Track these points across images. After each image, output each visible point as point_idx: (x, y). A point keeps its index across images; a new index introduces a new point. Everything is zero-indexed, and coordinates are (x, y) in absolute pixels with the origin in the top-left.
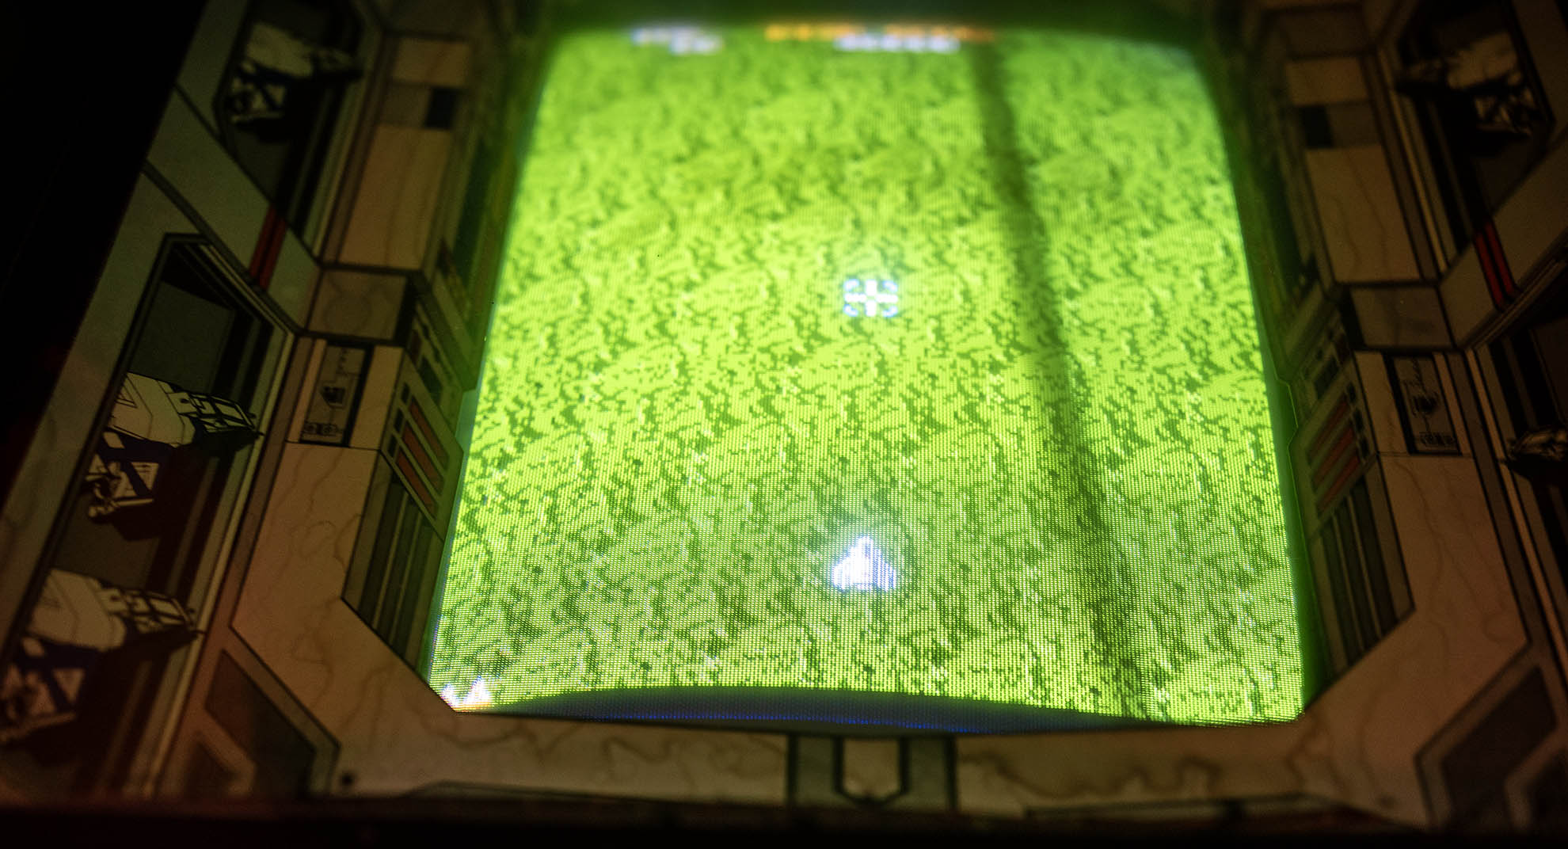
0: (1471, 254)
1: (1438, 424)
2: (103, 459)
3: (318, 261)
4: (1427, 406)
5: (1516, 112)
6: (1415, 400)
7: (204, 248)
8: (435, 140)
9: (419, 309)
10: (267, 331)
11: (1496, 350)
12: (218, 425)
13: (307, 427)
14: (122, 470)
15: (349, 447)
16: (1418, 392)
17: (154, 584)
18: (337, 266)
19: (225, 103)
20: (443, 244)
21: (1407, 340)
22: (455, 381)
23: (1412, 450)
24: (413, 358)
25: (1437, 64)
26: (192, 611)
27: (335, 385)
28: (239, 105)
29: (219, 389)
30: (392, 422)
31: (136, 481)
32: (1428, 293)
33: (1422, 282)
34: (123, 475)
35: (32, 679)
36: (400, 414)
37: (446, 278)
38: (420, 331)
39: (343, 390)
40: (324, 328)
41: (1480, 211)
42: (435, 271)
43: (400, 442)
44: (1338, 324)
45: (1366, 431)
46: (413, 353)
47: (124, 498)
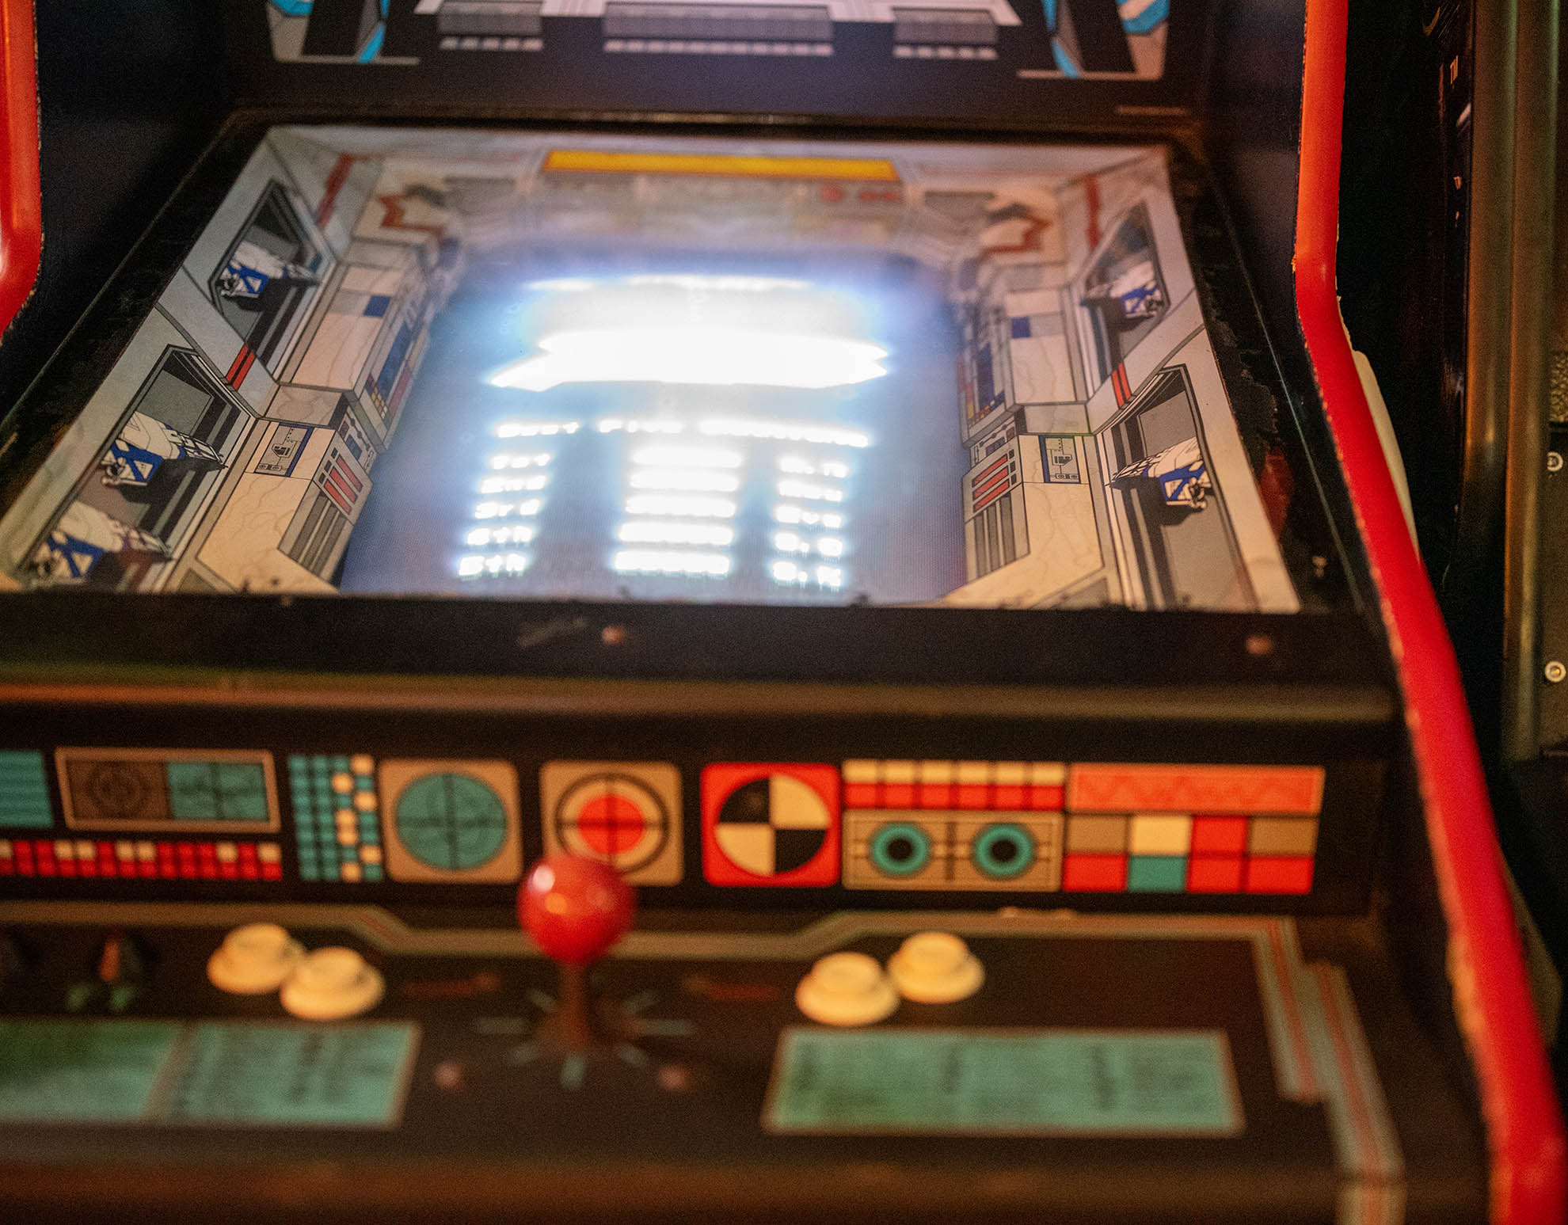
0: (1109, 381)
1: (1068, 468)
2: (114, 453)
3: (277, 381)
4: (1063, 460)
5: (1150, 303)
6: (1056, 458)
7: (194, 357)
8: (373, 322)
9: (349, 409)
10: (235, 413)
11: (1116, 430)
12: (196, 454)
13: (260, 465)
14: (127, 463)
15: (290, 478)
16: (1059, 454)
18: (290, 384)
19: (216, 283)
20: (370, 376)
21: (1058, 429)
22: (372, 448)
23: (1047, 479)
24: (342, 436)
25: (1106, 286)
27: (283, 447)
28: (226, 285)
30: (322, 466)
32: (1080, 407)
34: (127, 466)
35: (57, 555)
36: (329, 463)
37: (371, 396)
38: (349, 422)
39: (289, 449)
40: (277, 417)
41: (1117, 360)
42: (363, 392)
43: (327, 476)
44: (1011, 423)
45: (1017, 472)
46: (342, 432)
47: (126, 479)
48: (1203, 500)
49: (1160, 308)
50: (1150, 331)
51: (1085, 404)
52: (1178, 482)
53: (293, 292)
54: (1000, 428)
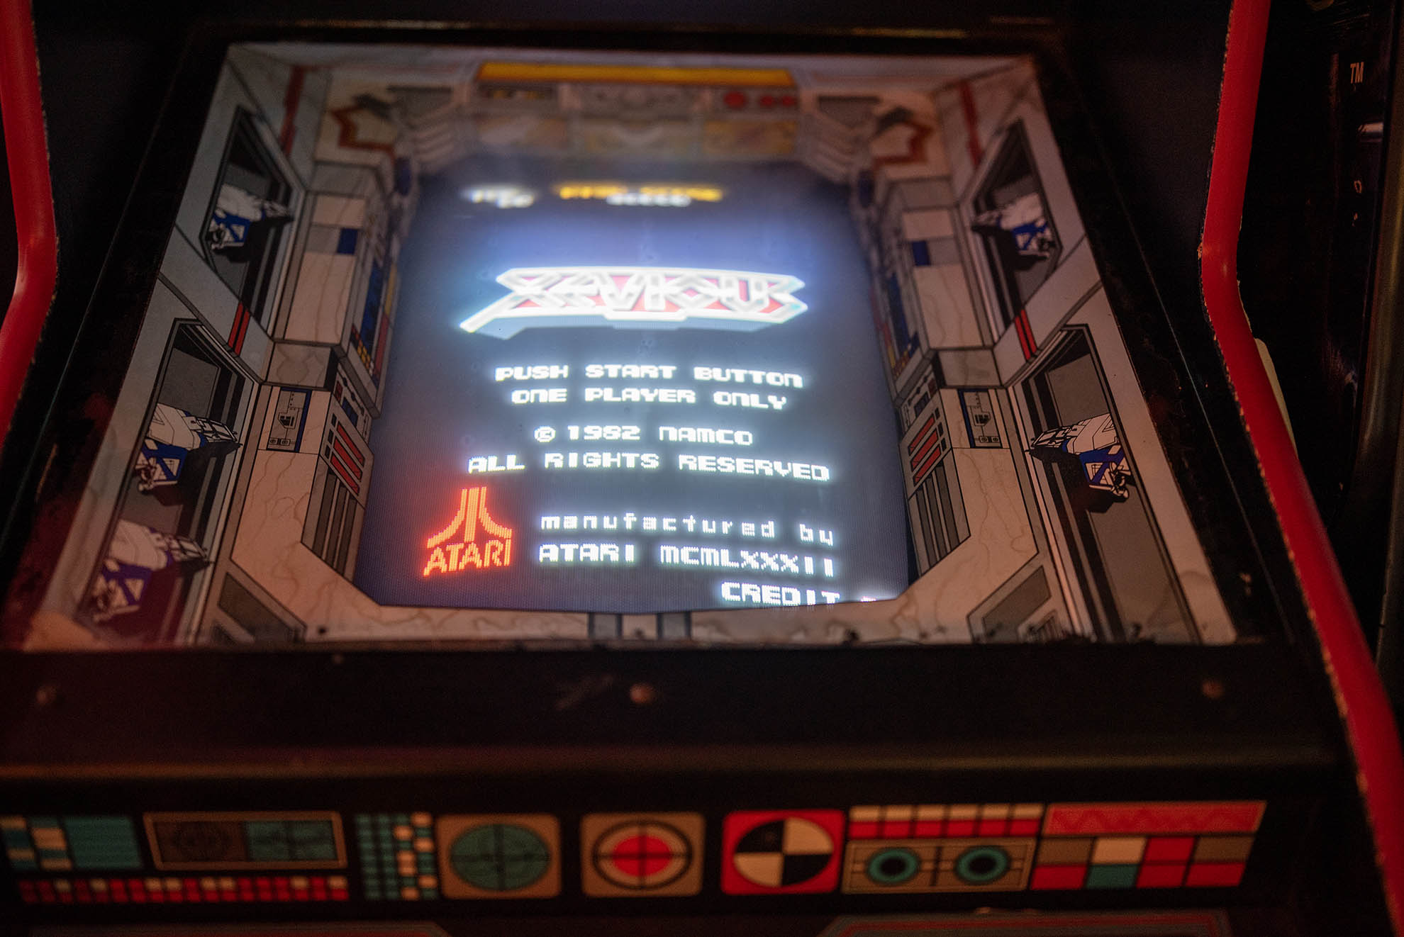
0: (1012, 328)
1: (989, 430)
2: (145, 455)
3: (271, 338)
4: (983, 420)
5: (1042, 242)
6: (976, 416)
7: (198, 327)
8: (345, 261)
9: (340, 367)
10: (241, 381)
11: (1025, 385)
12: (214, 437)
13: (271, 441)
14: (157, 463)
15: (298, 452)
16: (977, 412)
17: (182, 531)
18: (284, 341)
19: (207, 237)
20: (353, 326)
21: (973, 381)
22: (366, 412)
23: (973, 446)
24: (338, 399)
25: (996, 214)
26: (206, 550)
27: (288, 415)
28: (215, 238)
29: (214, 416)
30: (326, 437)
31: (166, 470)
32: (988, 353)
33: (984, 347)
34: (158, 466)
35: (112, 584)
36: (331, 433)
37: (356, 349)
38: (341, 382)
39: (293, 418)
40: (276, 380)
41: (1019, 306)
42: (349, 345)
43: (332, 450)
44: (930, 373)
45: (945, 435)
46: (338, 395)
47: (159, 480)
48: (1123, 488)
49: (1053, 250)
50: (1047, 278)
51: (992, 348)
52: (1099, 465)
53: (272, 232)
54: (921, 380)
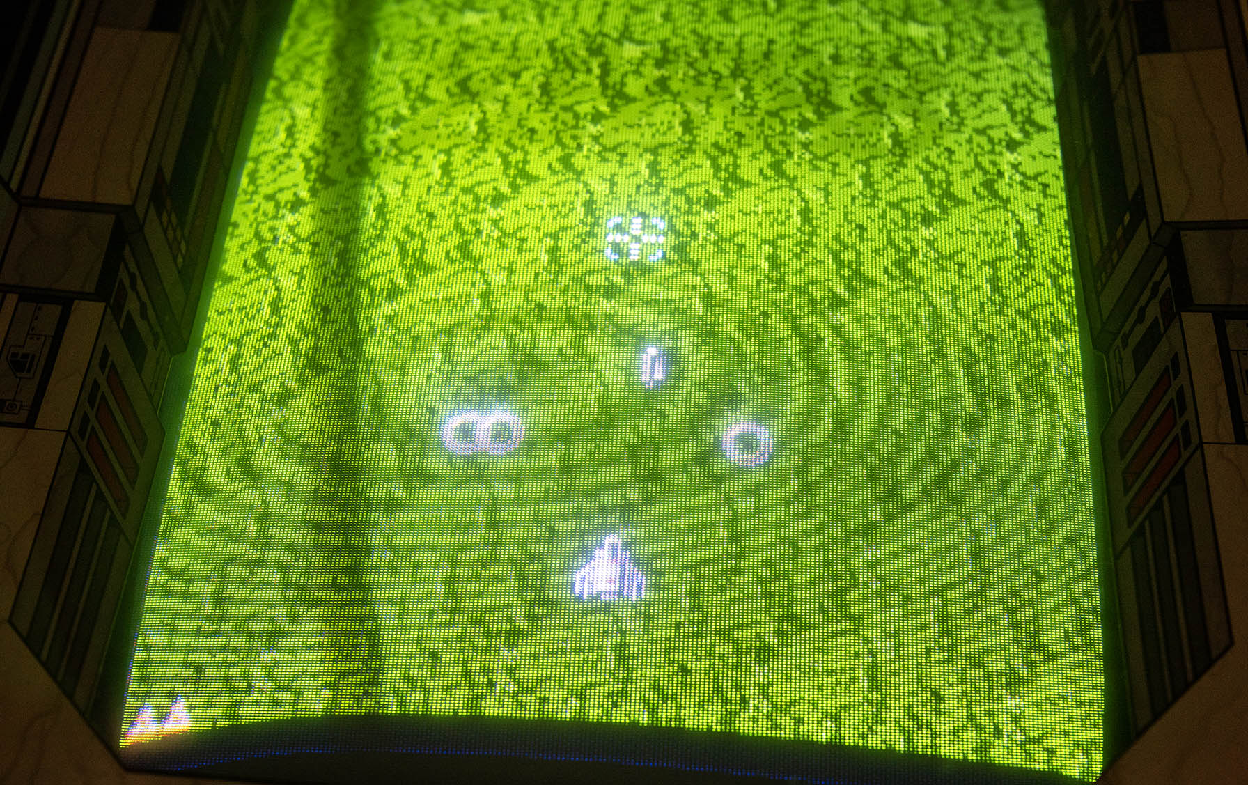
3: (16, 196)
8: (163, 40)
9: (127, 253)
15: (33, 428)
18: (37, 202)
20: (160, 170)
21: (1242, 295)
22: (162, 342)
23: (1240, 438)
24: (117, 318)
27: (26, 350)
30: (85, 395)
36: (96, 385)
37: (160, 216)
38: (127, 282)
39: (34, 356)
40: (16, 279)
42: (148, 206)
43: (93, 421)
44: (1163, 278)
45: (1189, 415)
46: (117, 308)
54: (1147, 292)
